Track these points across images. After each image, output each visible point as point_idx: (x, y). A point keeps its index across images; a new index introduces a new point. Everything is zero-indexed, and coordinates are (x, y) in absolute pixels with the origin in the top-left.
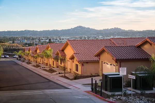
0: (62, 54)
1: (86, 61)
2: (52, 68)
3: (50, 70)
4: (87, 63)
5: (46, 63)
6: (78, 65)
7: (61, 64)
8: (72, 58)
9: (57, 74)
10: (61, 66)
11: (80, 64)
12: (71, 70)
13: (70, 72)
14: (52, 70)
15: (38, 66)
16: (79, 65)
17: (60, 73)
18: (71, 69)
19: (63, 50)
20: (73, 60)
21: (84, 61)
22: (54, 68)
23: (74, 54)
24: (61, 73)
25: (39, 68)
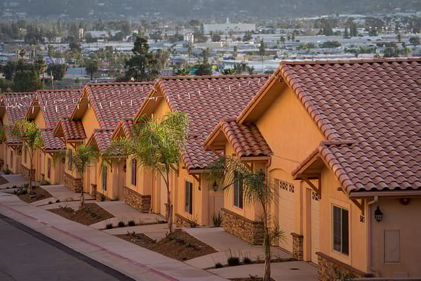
0: (248, 143)
1: (397, 189)
2: (184, 229)
3: (169, 238)
4: (405, 201)
5: (141, 192)
6: (345, 213)
7: (239, 202)
8: (313, 171)
9: (219, 266)
10: (237, 217)
11: (361, 207)
12: (301, 242)
13: (297, 257)
14: (182, 242)
15: (94, 215)
16: (355, 213)
17: (233, 262)
18: (301, 237)
19: (251, 124)
20: (315, 183)
21: (386, 189)
22: (194, 225)
23: (327, 151)
24: (241, 260)
25: (102, 224)
